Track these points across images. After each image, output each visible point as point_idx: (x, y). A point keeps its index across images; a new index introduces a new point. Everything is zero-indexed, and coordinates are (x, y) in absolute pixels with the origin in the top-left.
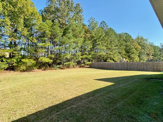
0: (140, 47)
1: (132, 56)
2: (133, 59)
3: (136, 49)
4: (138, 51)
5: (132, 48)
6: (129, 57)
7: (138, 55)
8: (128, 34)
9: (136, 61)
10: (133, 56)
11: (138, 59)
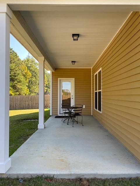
0: (30, 73)
1: (18, 87)
2: (20, 91)
3: (24, 76)
4: (28, 80)
5: (18, 74)
6: (14, 87)
7: (27, 85)
8: (13, 50)
9: (24, 95)
10: (20, 87)
11: (27, 91)
